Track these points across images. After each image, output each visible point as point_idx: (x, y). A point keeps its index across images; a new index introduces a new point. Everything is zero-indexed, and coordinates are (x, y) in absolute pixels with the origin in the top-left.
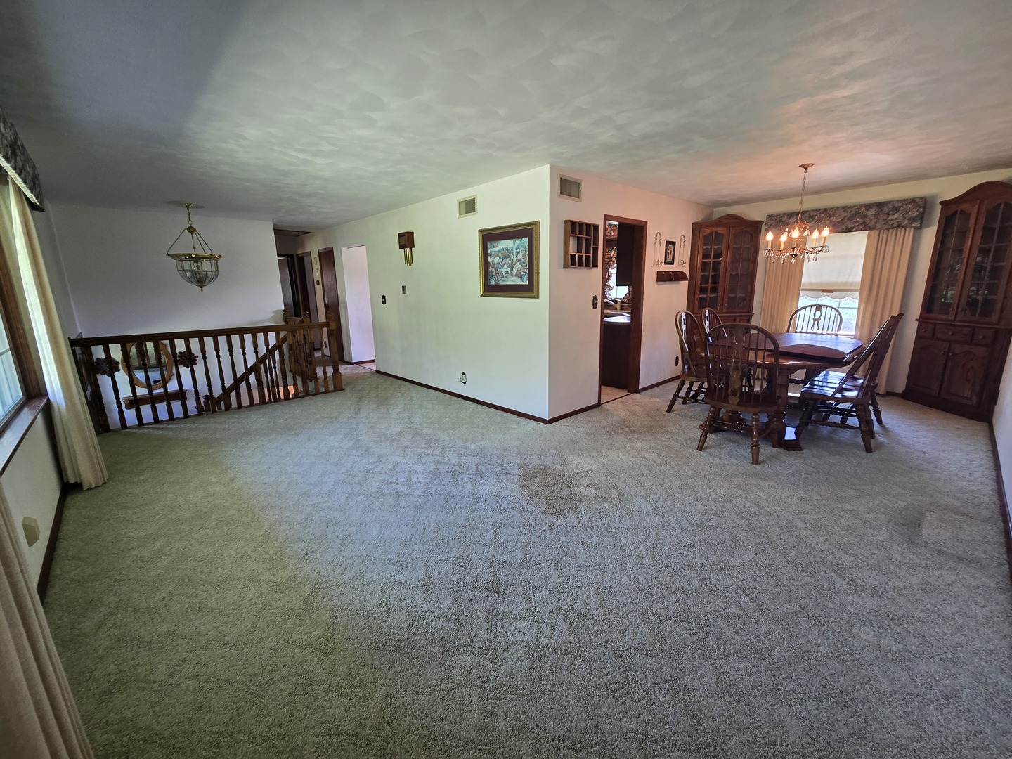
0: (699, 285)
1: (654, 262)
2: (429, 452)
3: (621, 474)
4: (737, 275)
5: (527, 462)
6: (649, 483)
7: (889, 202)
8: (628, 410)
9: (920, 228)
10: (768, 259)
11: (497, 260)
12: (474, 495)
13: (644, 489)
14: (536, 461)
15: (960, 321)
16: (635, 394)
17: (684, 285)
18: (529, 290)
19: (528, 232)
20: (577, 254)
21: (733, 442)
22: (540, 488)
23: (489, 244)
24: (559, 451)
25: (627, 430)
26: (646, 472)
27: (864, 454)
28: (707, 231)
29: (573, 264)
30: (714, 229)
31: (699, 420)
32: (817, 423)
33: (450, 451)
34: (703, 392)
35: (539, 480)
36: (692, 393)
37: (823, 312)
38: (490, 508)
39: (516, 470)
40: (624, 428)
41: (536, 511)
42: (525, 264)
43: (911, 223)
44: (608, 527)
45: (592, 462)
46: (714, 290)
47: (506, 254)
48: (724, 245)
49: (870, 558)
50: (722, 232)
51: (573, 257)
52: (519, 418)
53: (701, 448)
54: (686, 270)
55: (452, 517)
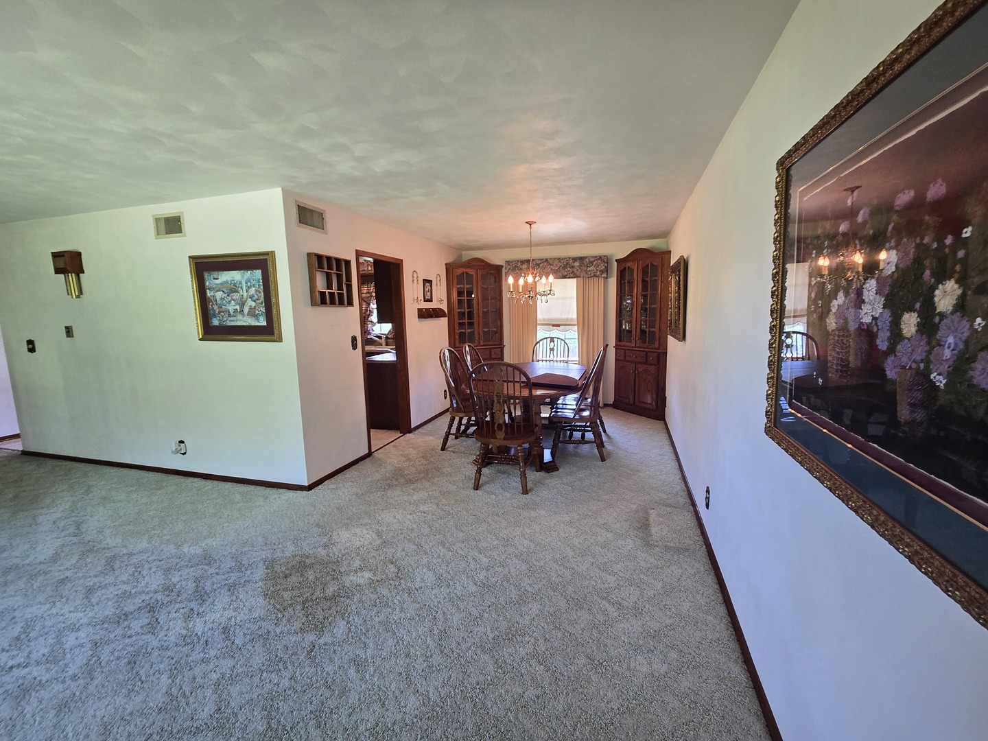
0: (457, 321)
1: (414, 300)
2: (110, 579)
3: (399, 541)
4: (488, 311)
5: (278, 554)
6: (431, 544)
7: (587, 257)
8: (402, 455)
9: (607, 278)
10: (511, 300)
11: (219, 295)
12: (189, 639)
13: (426, 553)
14: (291, 549)
15: (639, 347)
16: (408, 434)
17: (445, 320)
18: (269, 332)
19: (261, 263)
20: (327, 291)
21: (504, 473)
22: (296, 593)
23: (206, 275)
24: (323, 527)
25: (402, 480)
26: (426, 531)
27: (601, 463)
28: (459, 271)
29: (323, 302)
30: (464, 270)
31: (472, 454)
32: (564, 442)
33: (150, 569)
34: (472, 425)
35: (294, 579)
36: (463, 428)
37: (556, 343)
38: (212, 653)
39: (260, 573)
40: (401, 479)
41: (289, 633)
42: (260, 301)
43: (601, 274)
44: (386, 625)
45: (365, 532)
46: (471, 324)
47: (233, 289)
48: (475, 285)
49: (625, 572)
50: (472, 273)
51: (322, 294)
52: (268, 491)
53: (477, 487)
54: (444, 307)
55: (138, 699)
